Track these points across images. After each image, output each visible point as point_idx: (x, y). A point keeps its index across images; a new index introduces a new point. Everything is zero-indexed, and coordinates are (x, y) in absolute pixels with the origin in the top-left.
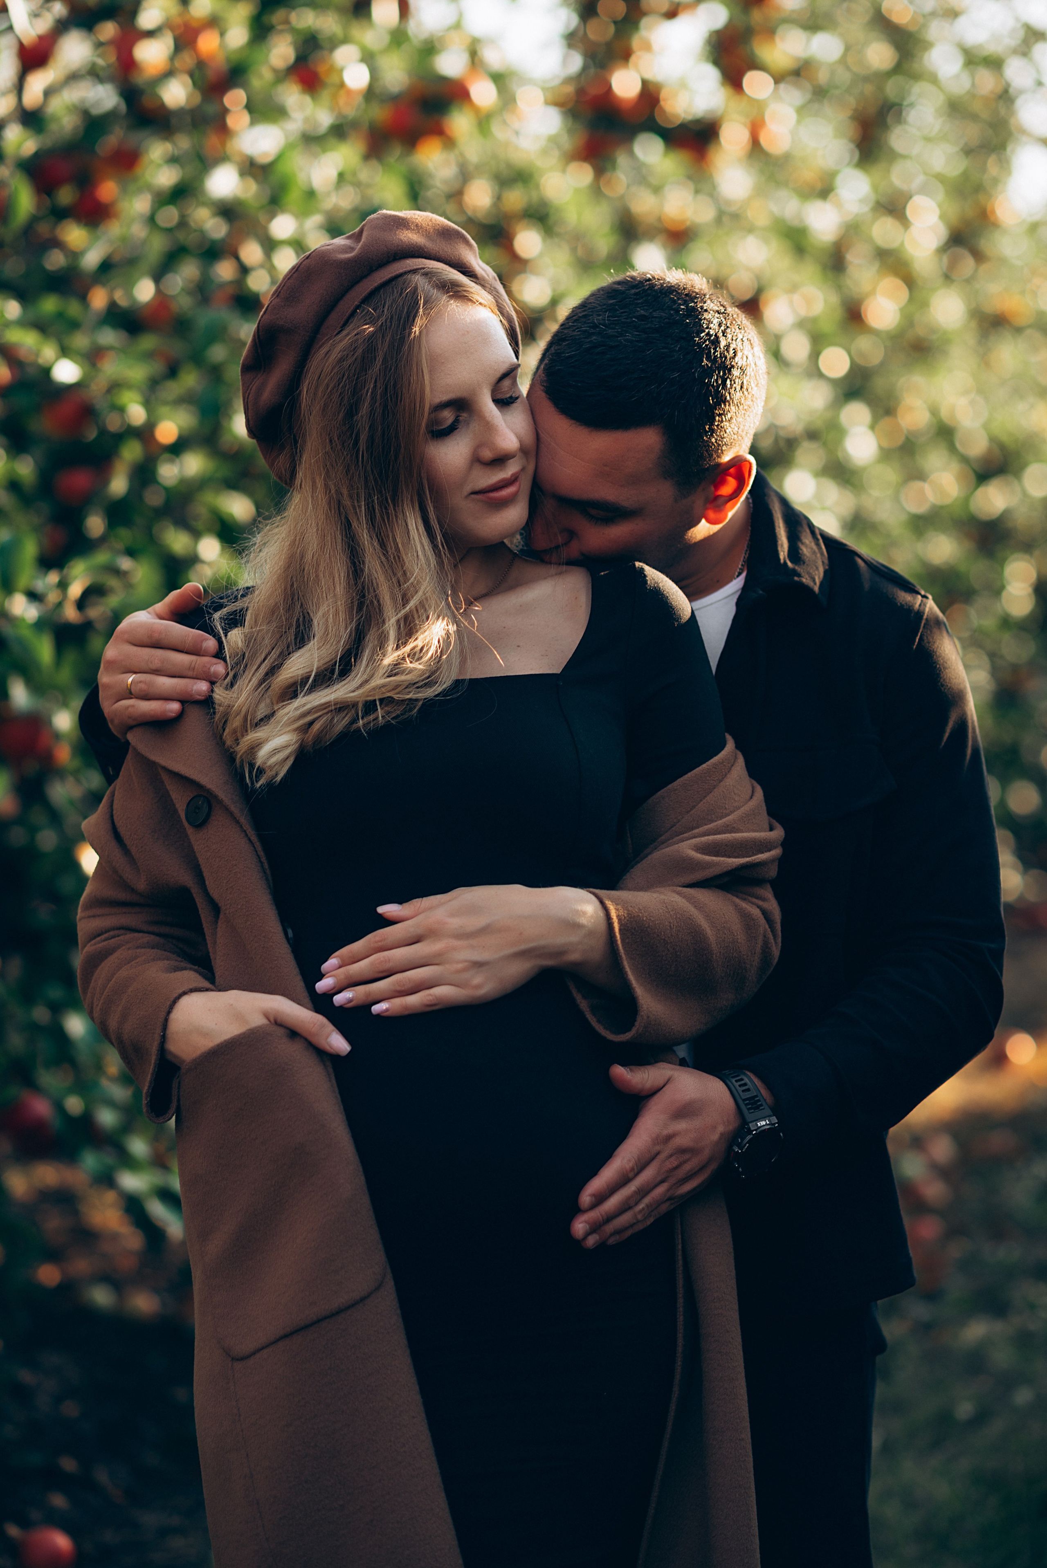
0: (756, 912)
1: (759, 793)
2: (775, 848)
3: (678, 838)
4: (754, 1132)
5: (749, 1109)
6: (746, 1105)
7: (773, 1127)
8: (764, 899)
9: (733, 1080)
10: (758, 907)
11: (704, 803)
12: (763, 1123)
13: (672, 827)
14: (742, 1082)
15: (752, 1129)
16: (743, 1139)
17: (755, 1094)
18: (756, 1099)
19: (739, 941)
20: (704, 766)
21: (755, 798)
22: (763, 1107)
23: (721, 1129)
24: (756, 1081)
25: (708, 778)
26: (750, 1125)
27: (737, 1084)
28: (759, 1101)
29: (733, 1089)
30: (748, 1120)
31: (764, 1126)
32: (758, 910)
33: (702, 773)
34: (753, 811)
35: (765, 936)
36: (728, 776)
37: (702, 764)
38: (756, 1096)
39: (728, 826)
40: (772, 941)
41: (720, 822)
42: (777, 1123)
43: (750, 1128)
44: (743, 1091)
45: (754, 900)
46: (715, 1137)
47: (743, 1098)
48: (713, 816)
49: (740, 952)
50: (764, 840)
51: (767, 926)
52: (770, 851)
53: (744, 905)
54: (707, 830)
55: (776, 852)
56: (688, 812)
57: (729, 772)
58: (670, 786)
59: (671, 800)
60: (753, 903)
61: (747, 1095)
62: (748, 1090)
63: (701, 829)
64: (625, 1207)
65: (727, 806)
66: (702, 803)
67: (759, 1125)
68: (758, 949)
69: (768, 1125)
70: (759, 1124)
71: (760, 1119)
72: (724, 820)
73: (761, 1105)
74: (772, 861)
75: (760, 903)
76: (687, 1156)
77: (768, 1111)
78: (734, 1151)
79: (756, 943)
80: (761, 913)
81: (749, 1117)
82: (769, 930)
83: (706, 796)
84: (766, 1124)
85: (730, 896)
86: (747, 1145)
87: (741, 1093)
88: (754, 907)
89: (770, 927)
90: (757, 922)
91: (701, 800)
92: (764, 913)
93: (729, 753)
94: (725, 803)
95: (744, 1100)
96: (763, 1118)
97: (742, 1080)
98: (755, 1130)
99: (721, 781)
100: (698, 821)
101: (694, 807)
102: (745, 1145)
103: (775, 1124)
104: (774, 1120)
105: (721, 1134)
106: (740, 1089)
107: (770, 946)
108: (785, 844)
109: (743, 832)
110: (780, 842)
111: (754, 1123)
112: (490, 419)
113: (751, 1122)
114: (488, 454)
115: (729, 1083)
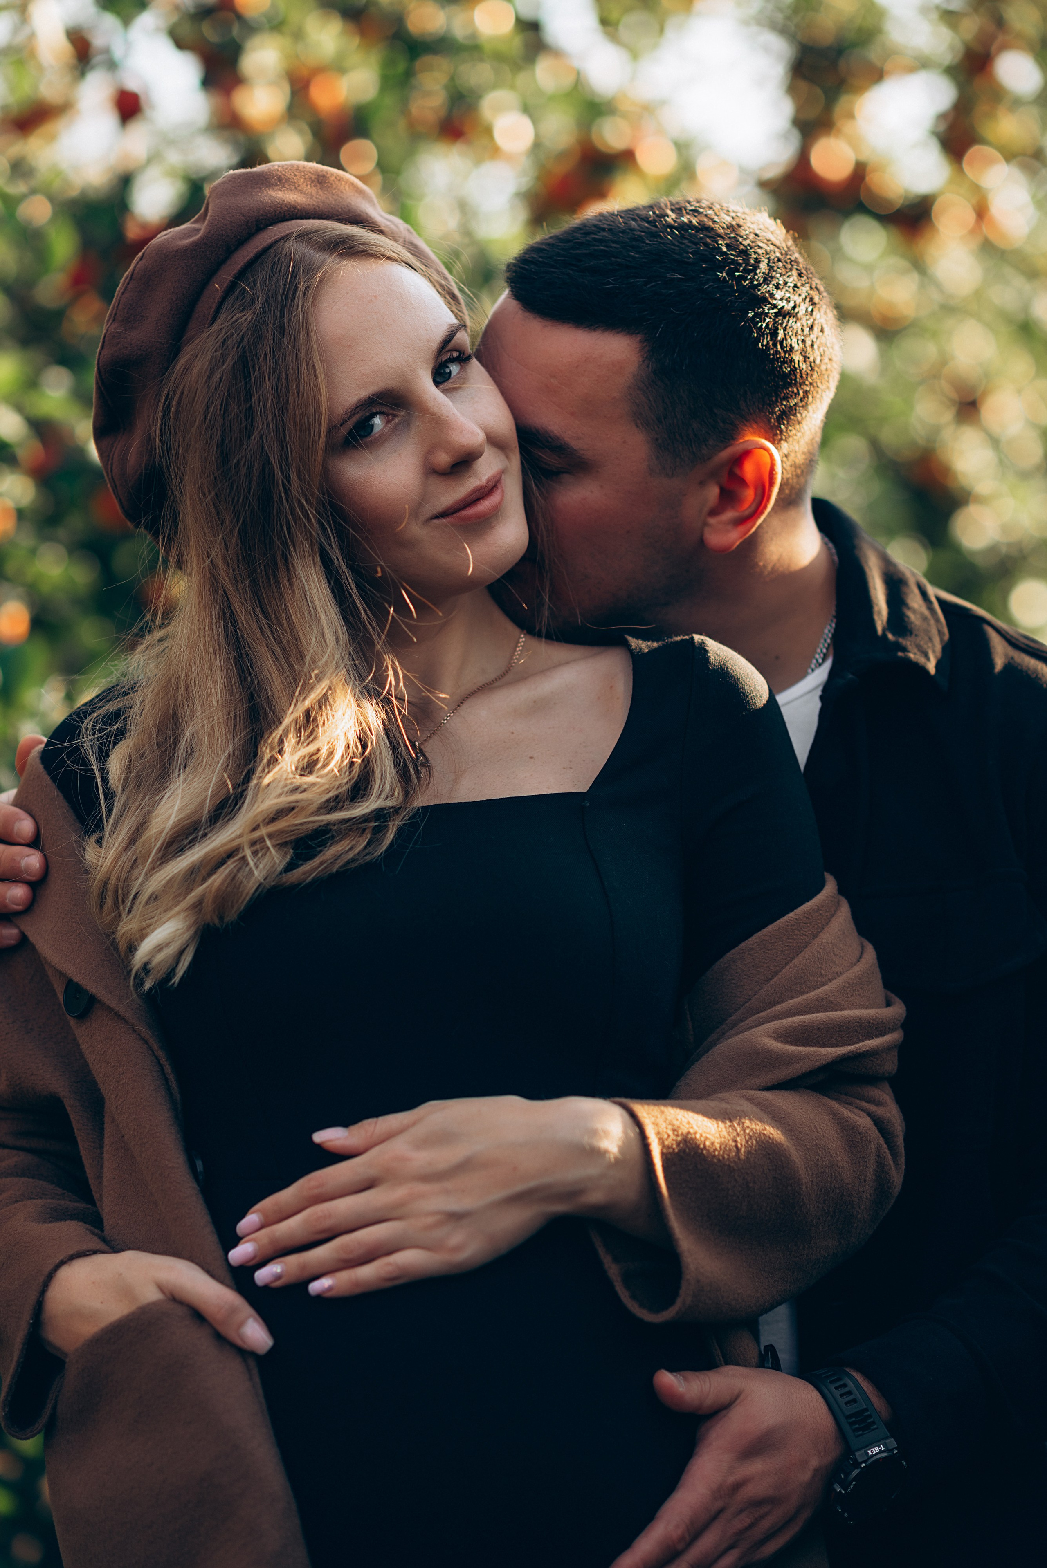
0: (864, 1122)
1: (870, 954)
2: (892, 1030)
3: (751, 1019)
4: (863, 1465)
5: (855, 1430)
6: (851, 1424)
7: (891, 1454)
8: (879, 1104)
9: (832, 1387)
10: (869, 1114)
11: (790, 968)
12: (877, 1450)
13: (746, 1002)
14: (846, 1389)
15: (860, 1460)
16: (847, 1474)
17: (865, 1407)
18: (866, 1414)
19: (840, 1164)
20: (791, 915)
21: (863, 961)
22: (875, 1426)
23: (814, 1463)
24: (865, 1385)
25: (796, 932)
26: (857, 1454)
27: (837, 1393)
28: (870, 1416)
29: (831, 1400)
30: (855, 1446)
31: (877, 1454)
32: (868, 1119)
33: (788, 926)
34: (860, 979)
35: (879, 1156)
36: (826, 929)
37: (788, 913)
38: (866, 1410)
39: (823, 999)
40: (891, 1162)
41: (812, 995)
42: (896, 1448)
43: (856, 1459)
44: (846, 1403)
45: (864, 1104)
46: (806, 1476)
47: (848, 1413)
48: (804, 986)
49: (842, 1180)
50: (873, 1020)
51: (882, 1141)
52: (884, 1036)
53: (846, 1112)
54: (792, 1006)
55: (894, 1037)
56: (769, 980)
57: (827, 924)
58: (743, 945)
59: (745, 964)
60: (862, 1110)
61: (853, 1408)
62: (854, 1401)
63: (784, 1005)
65: (823, 972)
66: (787, 967)
67: (870, 1454)
68: (870, 1175)
69: (884, 1451)
70: (869, 1452)
71: (871, 1444)
72: (817, 992)
73: (873, 1423)
74: (888, 1049)
75: (873, 1108)
77: (884, 1432)
78: (835, 1490)
79: (867, 1166)
80: (872, 1122)
81: (855, 1441)
82: (885, 1146)
83: (793, 958)
84: (881, 1452)
85: (826, 1100)
86: (854, 1483)
87: (843, 1406)
88: (862, 1114)
89: (886, 1143)
90: (866, 1137)
91: (787, 964)
92: (878, 1122)
93: (827, 897)
94: (821, 968)
95: (848, 1417)
96: (875, 1443)
97: (845, 1385)
98: (865, 1462)
99: (815, 936)
100: (782, 993)
101: (776, 973)
102: (851, 1484)
103: (893, 1449)
104: (893, 1444)
105: (816, 1470)
106: (842, 1401)
107: (887, 1169)
108: (907, 1025)
109: (845, 1009)
110: (899, 1025)
111: (863, 1451)
112: (436, 410)
113: (859, 1450)
114: (443, 459)
115: (826, 1391)
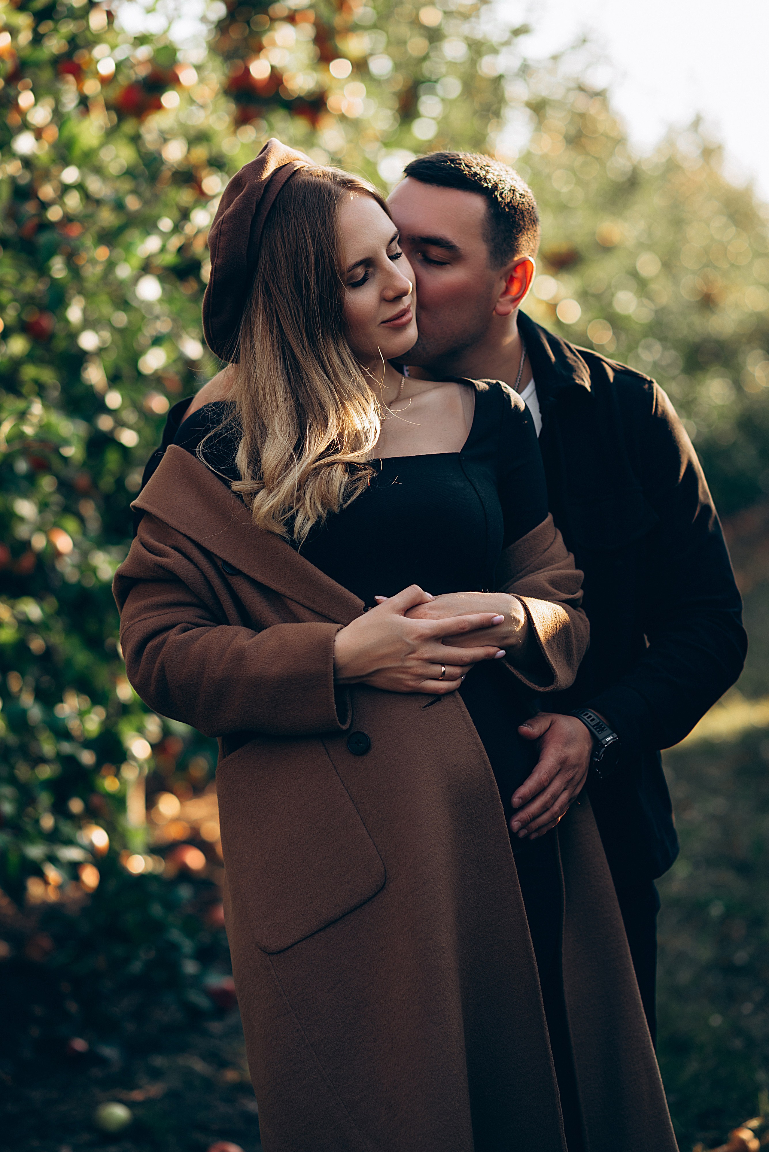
4: (606, 746)
5: (598, 732)
6: (596, 729)
7: (615, 740)
9: (582, 715)
12: (609, 739)
14: (589, 716)
15: (604, 744)
16: (599, 752)
17: (598, 721)
18: (600, 724)
23: (587, 747)
24: (596, 714)
26: (602, 741)
27: (585, 717)
28: (602, 725)
29: (584, 721)
30: (600, 739)
31: (610, 740)
38: (600, 722)
42: (617, 737)
43: (602, 744)
46: (586, 754)
47: (593, 725)
61: (593, 723)
62: (593, 719)
64: (545, 809)
67: (607, 740)
69: (613, 739)
73: (605, 728)
76: (577, 769)
77: (609, 731)
78: (594, 761)
81: (600, 736)
84: (611, 739)
87: (590, 722)
95: (593, 726)
96: (608, 736)
97: (587, 714)
98: (606, 744)
102: (601, 755)
104: (615, 735)
105: (588, 751)
106: (589, 720)
111: (604, 740)
112: (390, 270)
113: (603, 739)
114: (391, 294)
115: (581, 718)
